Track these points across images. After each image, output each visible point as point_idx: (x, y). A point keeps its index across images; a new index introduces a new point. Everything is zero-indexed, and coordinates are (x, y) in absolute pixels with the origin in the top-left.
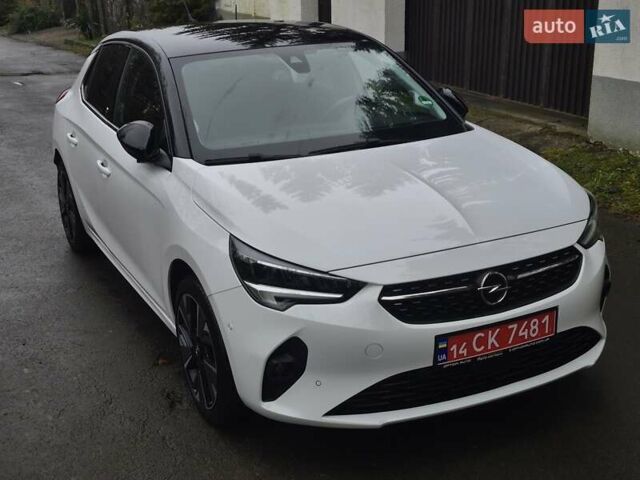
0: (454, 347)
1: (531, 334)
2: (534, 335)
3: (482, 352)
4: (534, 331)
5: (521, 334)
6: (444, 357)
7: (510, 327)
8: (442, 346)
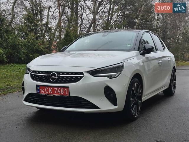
0: (41, 90)
1: (61, 93)
2: (62, 93)
3: (47, 93)
4: (62, 92)
5: (58, 92)
6: (39, 91)
7: (55, 88)
8: (38, 88)
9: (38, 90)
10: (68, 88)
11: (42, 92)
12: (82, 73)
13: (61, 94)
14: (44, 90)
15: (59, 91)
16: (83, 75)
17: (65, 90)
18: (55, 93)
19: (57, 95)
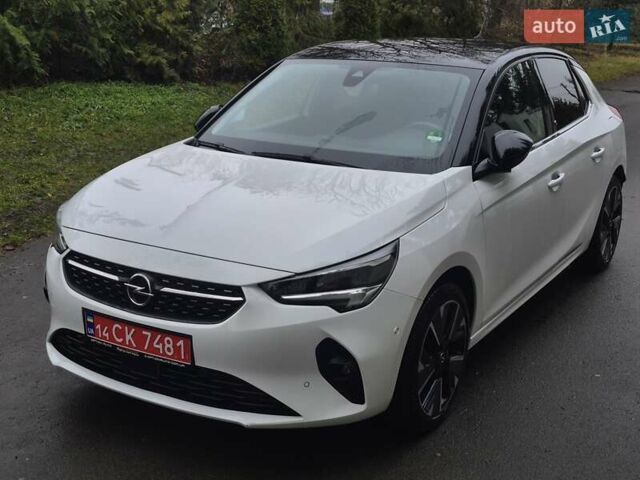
0: (98, 327)
1: (166, 350)
6: (92, 331)
7: (144, 333)
8: (90, 320)
9: (88, 325)
10: (188, 338)
11: (102, 336)
12: (237, 290)
13: (164, 354)
14: (109, 331)
15: (158, 344)
16: (240, 299)
17: (178, 344)
18: (146, 348)
19: (150, 355)
